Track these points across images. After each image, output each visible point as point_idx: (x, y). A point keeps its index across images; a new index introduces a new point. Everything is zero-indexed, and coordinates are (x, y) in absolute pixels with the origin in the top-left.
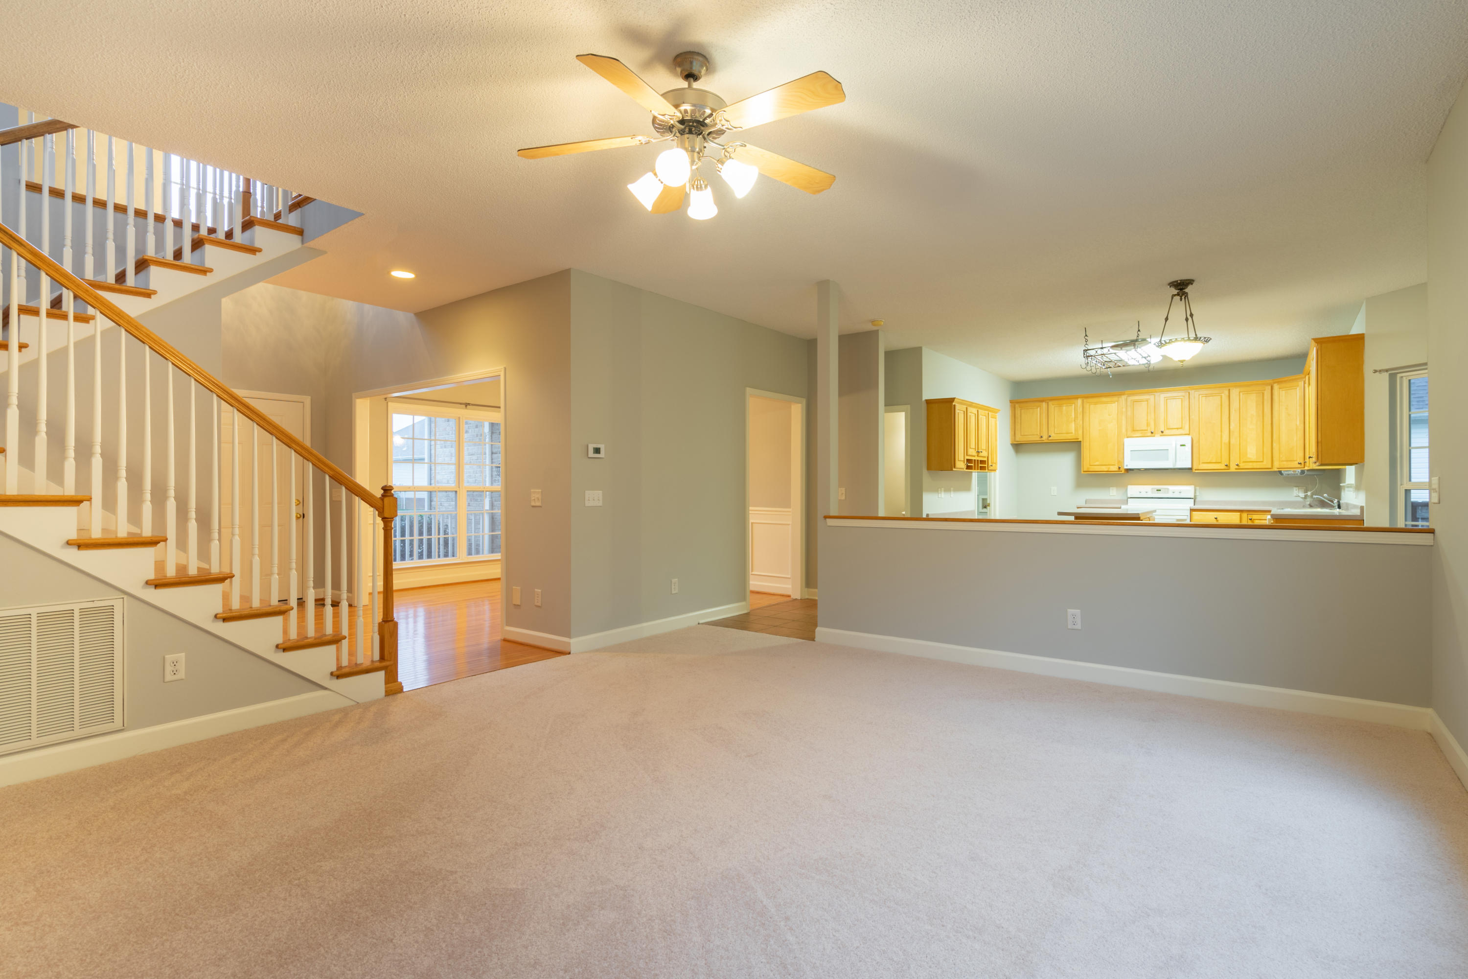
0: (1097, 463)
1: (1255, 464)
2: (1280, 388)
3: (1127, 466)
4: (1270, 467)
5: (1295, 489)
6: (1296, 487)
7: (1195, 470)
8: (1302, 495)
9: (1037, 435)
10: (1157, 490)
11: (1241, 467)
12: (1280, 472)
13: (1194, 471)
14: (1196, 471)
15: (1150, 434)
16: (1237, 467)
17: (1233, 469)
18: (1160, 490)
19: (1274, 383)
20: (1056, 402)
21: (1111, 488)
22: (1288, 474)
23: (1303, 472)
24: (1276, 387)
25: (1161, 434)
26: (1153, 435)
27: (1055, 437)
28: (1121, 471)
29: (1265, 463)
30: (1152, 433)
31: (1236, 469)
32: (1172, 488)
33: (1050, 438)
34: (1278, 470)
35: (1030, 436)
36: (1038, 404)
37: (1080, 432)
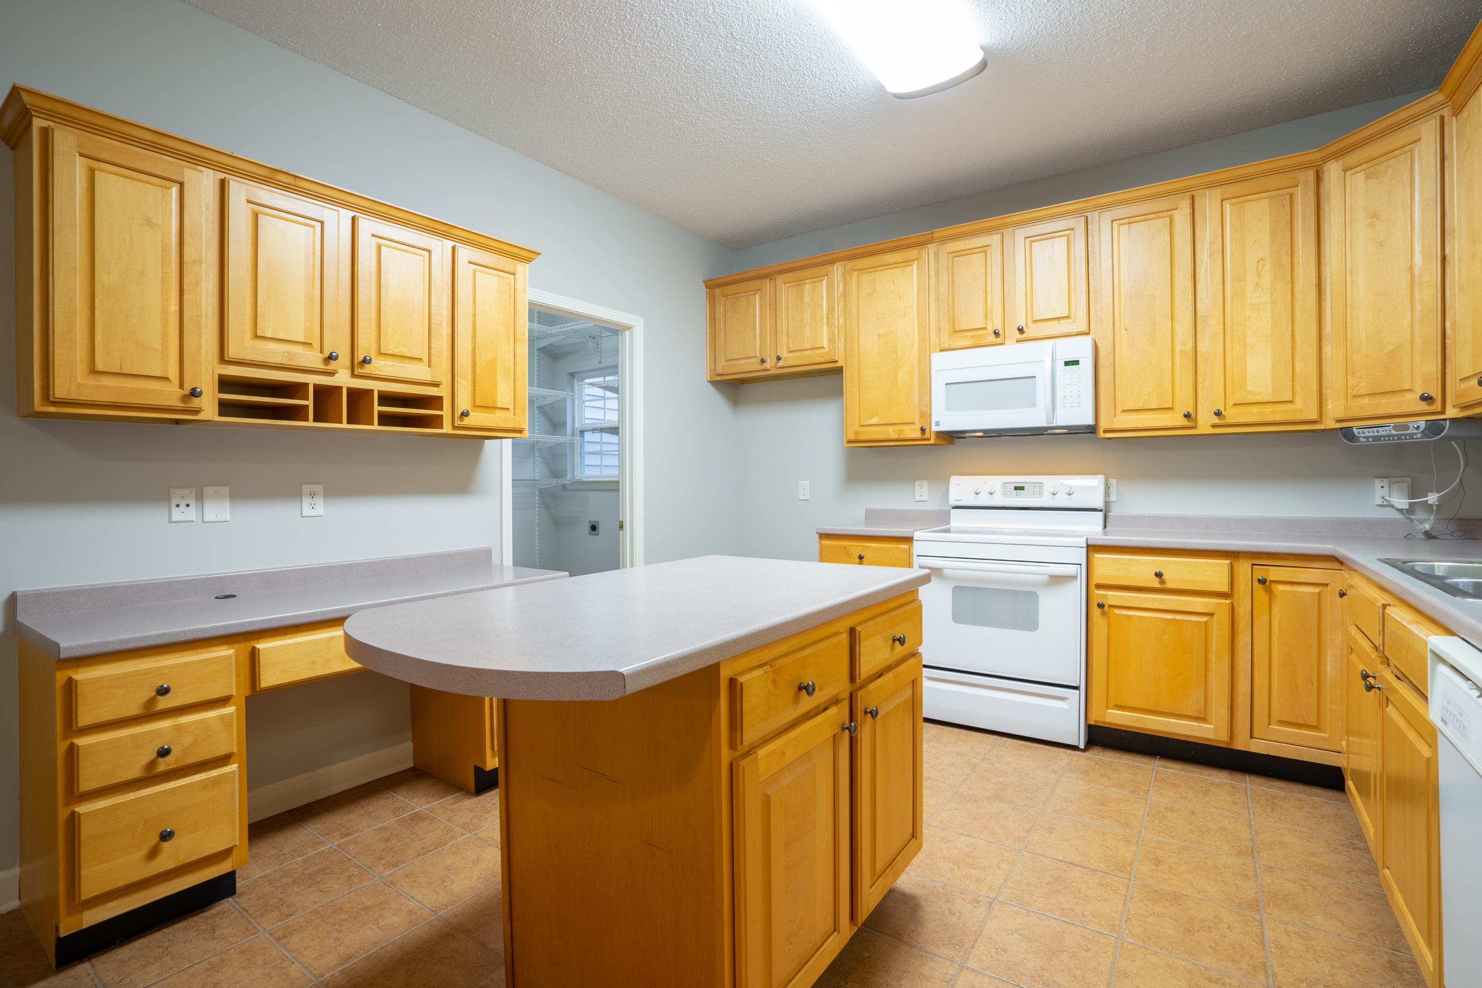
0: (874, 421)
1: (1268, 409)
2: (1345, 171)
3: (937, 424)
4: (1314, 416)
5: (1378, 483)
6: (1382, 477)
7: (1105, 432)
8: (1402, 502)
9: (756, 357)
10: (1016, 488)
11: (1229, 420)
12: (1347, 433)
13: (1102, 435)
14: (1108, 435)
15: (992, 338)
16: (1216, 420)
17: (1205, 424)
18: (1022, 488)
19: (1326, 160)
20: (790, 276)
21: (917, 483)
22: (1377, 438)
23: (1434, 428)
24: (1333, 170)
25: (1019, 336)
26: (999, 340)
27: (791, 360)
28: (929, 439)
29: (1299, 404)
30: (996, 334)
31: (1213, 426)
32: (1050, 482)
33: (781, 364)
34: (1338, 425)
35: (743, 361)
36: (756, 284)
37: (841, 346)
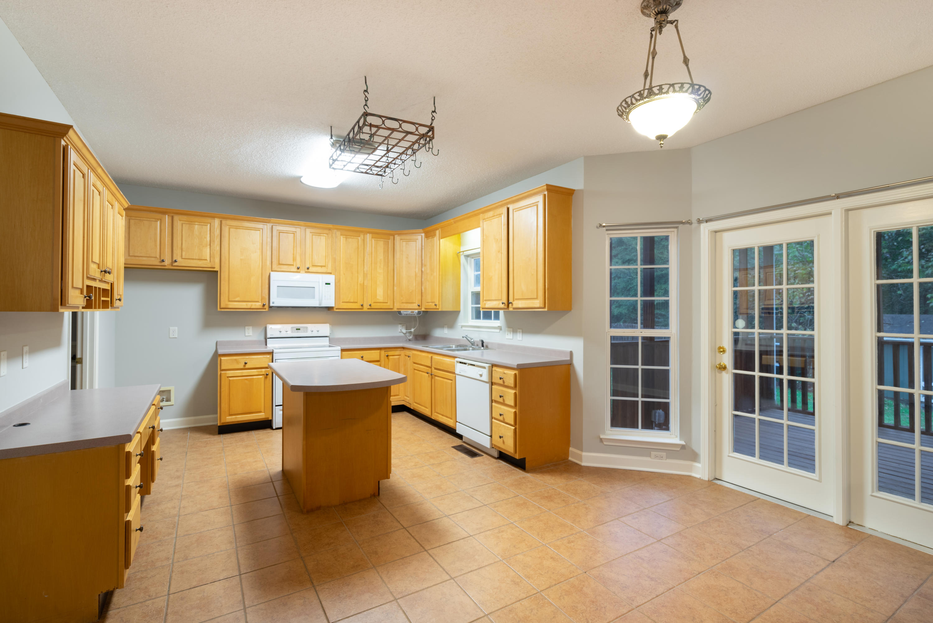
0: (237, 299)
1: (382, 304)
2: (401, 240)
3: (273, 303)
4: (392, 307)
5: (400, 326)
6: (400, 324)
7: (336, 309)
8: (404, 331)
9: (156, 257)
10: (297, 329)
11: (372, 307)
12: (399, 313)
13: (335, 310)
14: (337, 310)
15: (296, 270)
16: (369, 307)
17: (365, 309)
18: (299, 329)
19: (396, 234)
20: (185, 218)
21: (246, 327)
22: (406, 314)
23: (419, 313)
24: (397, 238)
25: (307, 270)
26: (299, 271)
27: (182, 263)
28: (265, 309)
29: (388, 304)
30: (298, 268)
31: (368, 309)
32: (310, 326)
33: (176, 264)
34: (397, 310)
36: (159, 216)
37: (217, 260)
